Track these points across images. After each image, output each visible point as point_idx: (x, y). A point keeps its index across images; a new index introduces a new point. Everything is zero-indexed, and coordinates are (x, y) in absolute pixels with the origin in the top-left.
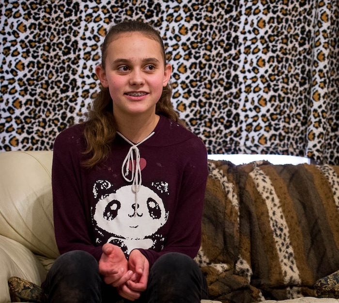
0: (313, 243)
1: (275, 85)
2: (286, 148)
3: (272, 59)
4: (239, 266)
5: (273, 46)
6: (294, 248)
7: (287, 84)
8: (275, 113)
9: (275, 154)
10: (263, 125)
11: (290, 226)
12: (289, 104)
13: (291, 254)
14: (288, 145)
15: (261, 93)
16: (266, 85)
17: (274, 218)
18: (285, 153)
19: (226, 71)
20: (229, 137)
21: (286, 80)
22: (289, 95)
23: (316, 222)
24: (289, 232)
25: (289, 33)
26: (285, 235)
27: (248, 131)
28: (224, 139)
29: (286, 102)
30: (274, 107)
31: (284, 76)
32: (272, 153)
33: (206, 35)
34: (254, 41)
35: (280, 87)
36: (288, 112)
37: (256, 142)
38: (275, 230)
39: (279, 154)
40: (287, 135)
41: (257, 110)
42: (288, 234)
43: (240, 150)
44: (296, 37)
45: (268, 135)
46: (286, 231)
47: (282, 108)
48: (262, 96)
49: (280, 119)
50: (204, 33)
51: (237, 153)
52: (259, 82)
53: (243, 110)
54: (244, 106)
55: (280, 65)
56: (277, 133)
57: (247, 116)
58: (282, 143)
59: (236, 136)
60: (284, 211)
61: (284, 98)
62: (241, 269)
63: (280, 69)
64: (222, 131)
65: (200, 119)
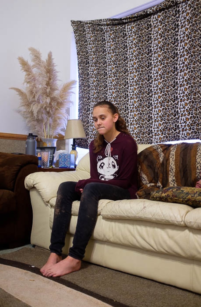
0: (184, 175)
1: (192, 112)
2: (197, 136)
3: (190, 102)
4: (158, 184)
5: (190, 97)
6: (176, 177)
7: (197, 111)
8: (192, 123)
9: (193, 139)
10: (188, 128)
11: (176, 168)
12: (198, 119)
13: (174, 180)
14: (198, 135)
15: (187, 116)
16: (188, 113)
17: (171, 166)
18: (197, 138)
19: (174, 110)
20: (176, 134)
21: (196, 110)
22: (198, 115)
23: (186, 167)
24: (175, 171)
25: (196, 91)
26: (173, 172)
27: (183, 131)
28: (174, 135)
29: (196, 118)
30: (192, 121)
31: (195, 108)
32: (192, 139)
33: (167, 97)
34: (183, 96)
35: (194, 113)
36: (198, 122)
37: (186, 135)
38: (171, 170)
39: (195, 139)
40: (198, 131)
41: (186, 123)
42: (174, 171)
43: (180, 139)
44: (199, 92)
45: (190, 132)
46: (174, 170)
47: (195, 121)
48: (187, 117)
49: (195, 125)
50: (166, 97)
51: (179, 140)
52: (186, 112)
53: (180, 124)
54: (181, 122)
55: (193, 104)
56: (194, 131)
57: (182, 126)
58: (196, 134)
59: (178, 134)
60: (175, 163)
61: (195, 117)
62: (159, 186)
63: (193, 106)
64: (173, 132)
65: (166, 129)
